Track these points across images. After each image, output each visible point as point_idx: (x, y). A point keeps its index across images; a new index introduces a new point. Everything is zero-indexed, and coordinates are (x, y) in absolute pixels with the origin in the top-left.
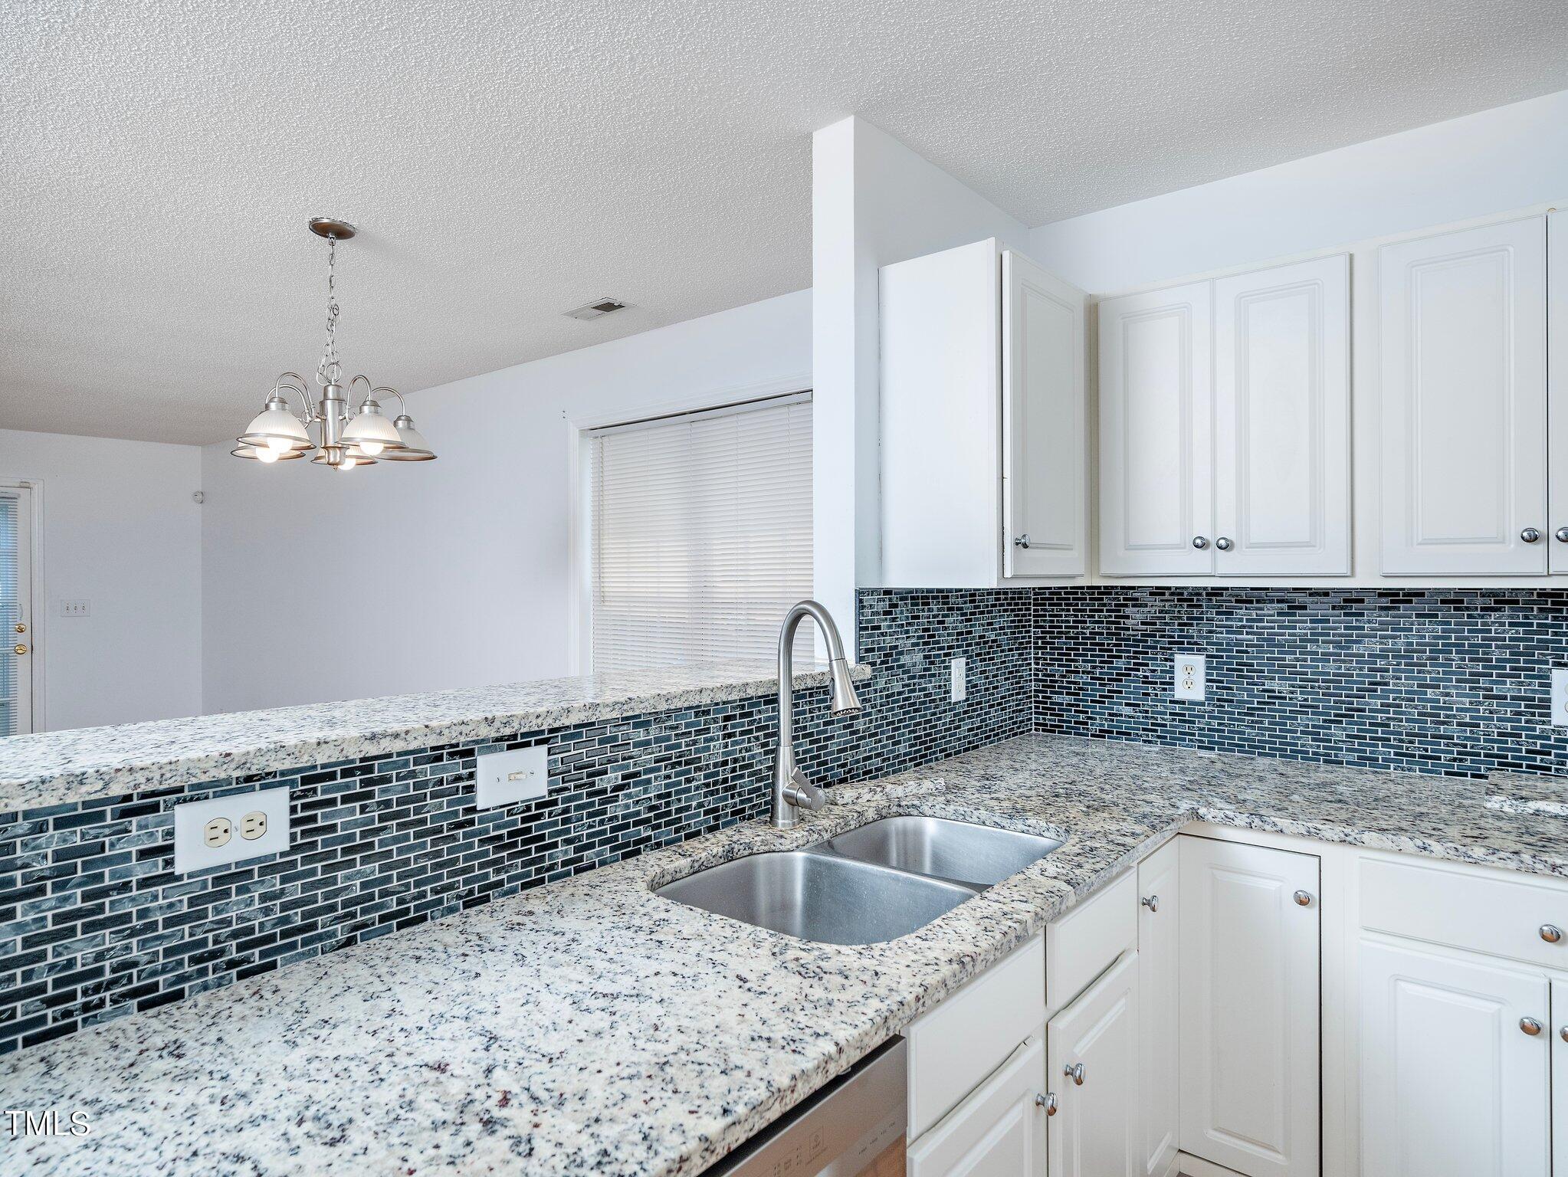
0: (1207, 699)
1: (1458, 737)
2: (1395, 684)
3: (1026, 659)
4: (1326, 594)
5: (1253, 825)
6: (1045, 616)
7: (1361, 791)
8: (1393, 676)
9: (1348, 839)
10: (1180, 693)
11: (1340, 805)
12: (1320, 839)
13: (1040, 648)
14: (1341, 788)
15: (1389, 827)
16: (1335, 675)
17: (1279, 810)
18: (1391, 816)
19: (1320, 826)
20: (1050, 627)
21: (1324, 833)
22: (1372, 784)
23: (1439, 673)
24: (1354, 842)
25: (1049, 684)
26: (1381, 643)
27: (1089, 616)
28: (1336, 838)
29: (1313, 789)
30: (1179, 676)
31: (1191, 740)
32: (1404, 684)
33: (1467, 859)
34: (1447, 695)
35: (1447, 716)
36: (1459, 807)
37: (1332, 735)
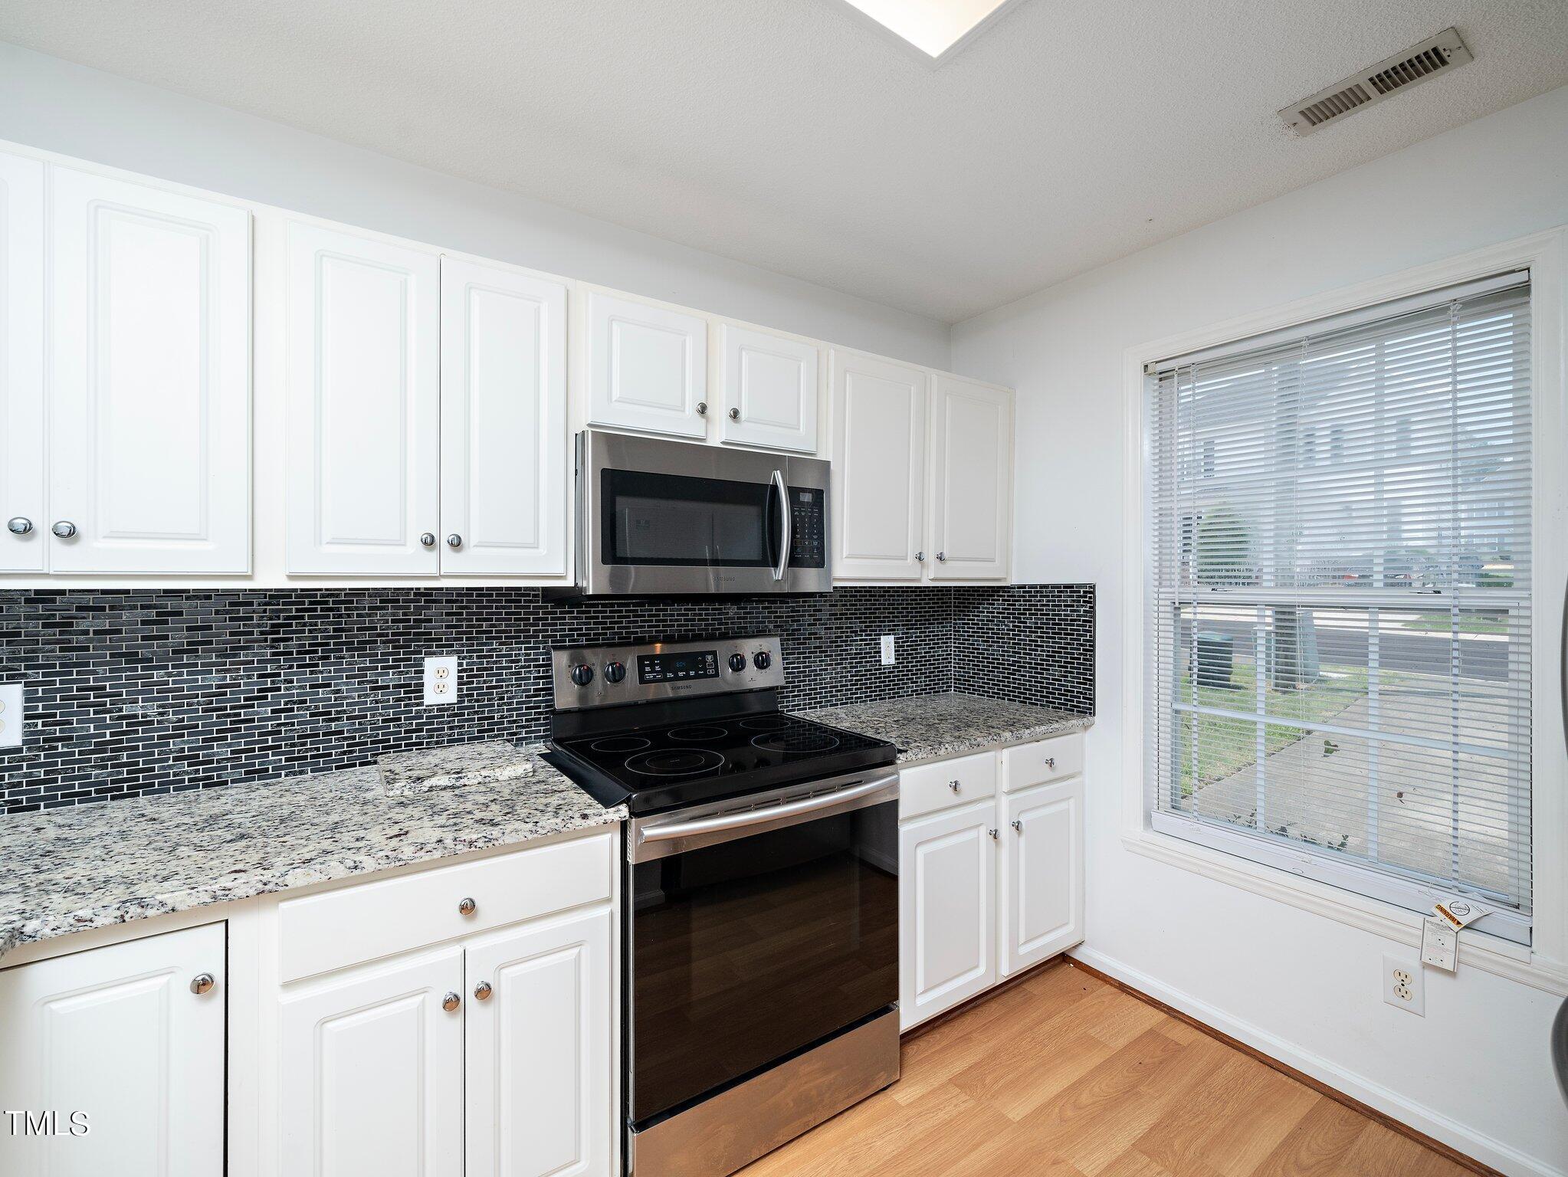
1: (348, 731)
2: (287, 689)
4: (209, 597)
5: (127, 917)
7: (261, 814)
8: (285, 680)
9: (267, 888)
11: (244, 843)
12: (231, 900)
14: (237, 819)
15: (313, 855)
16: (219, 687)
17: (165, 879)
18: (308, 839)
19: (229, 885)
21: (235, 892)
22: (269, 801)
23: (330, 672)
24: (275, 888)
26: (272, 647)
28: (252, 892)
29: (201, 830)
32: (296, 687)
33: (398, 864)
34: (338, 692)
35: (338, 712)
36: (365, 804)
37: (214, 754)
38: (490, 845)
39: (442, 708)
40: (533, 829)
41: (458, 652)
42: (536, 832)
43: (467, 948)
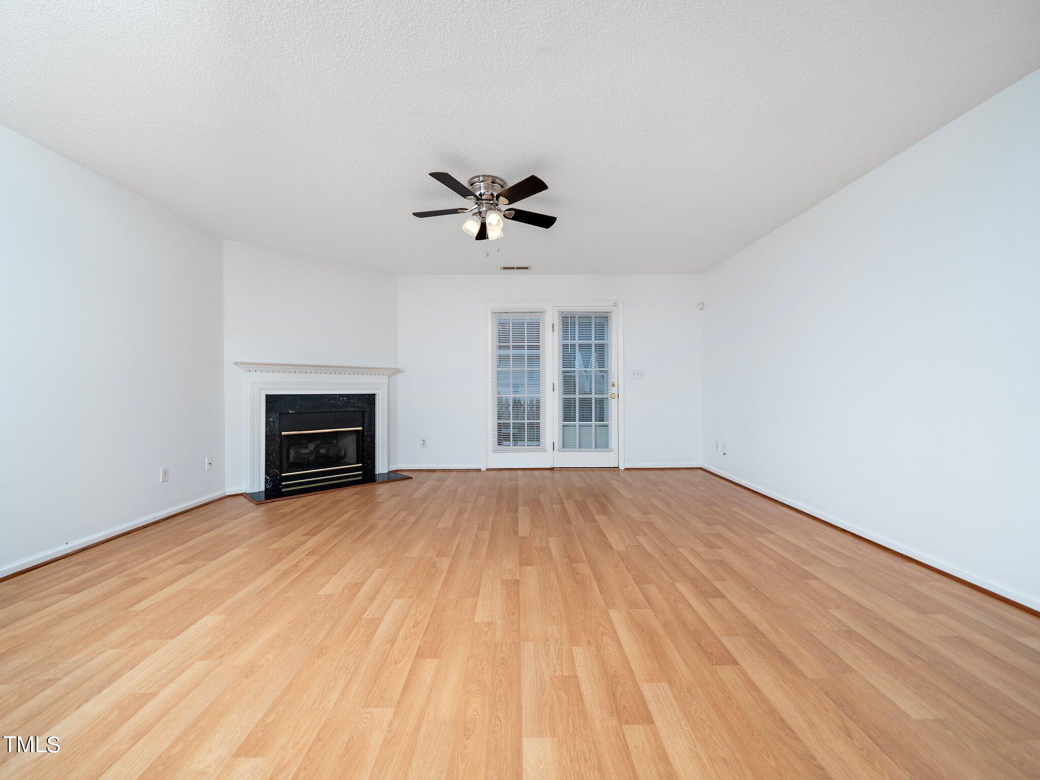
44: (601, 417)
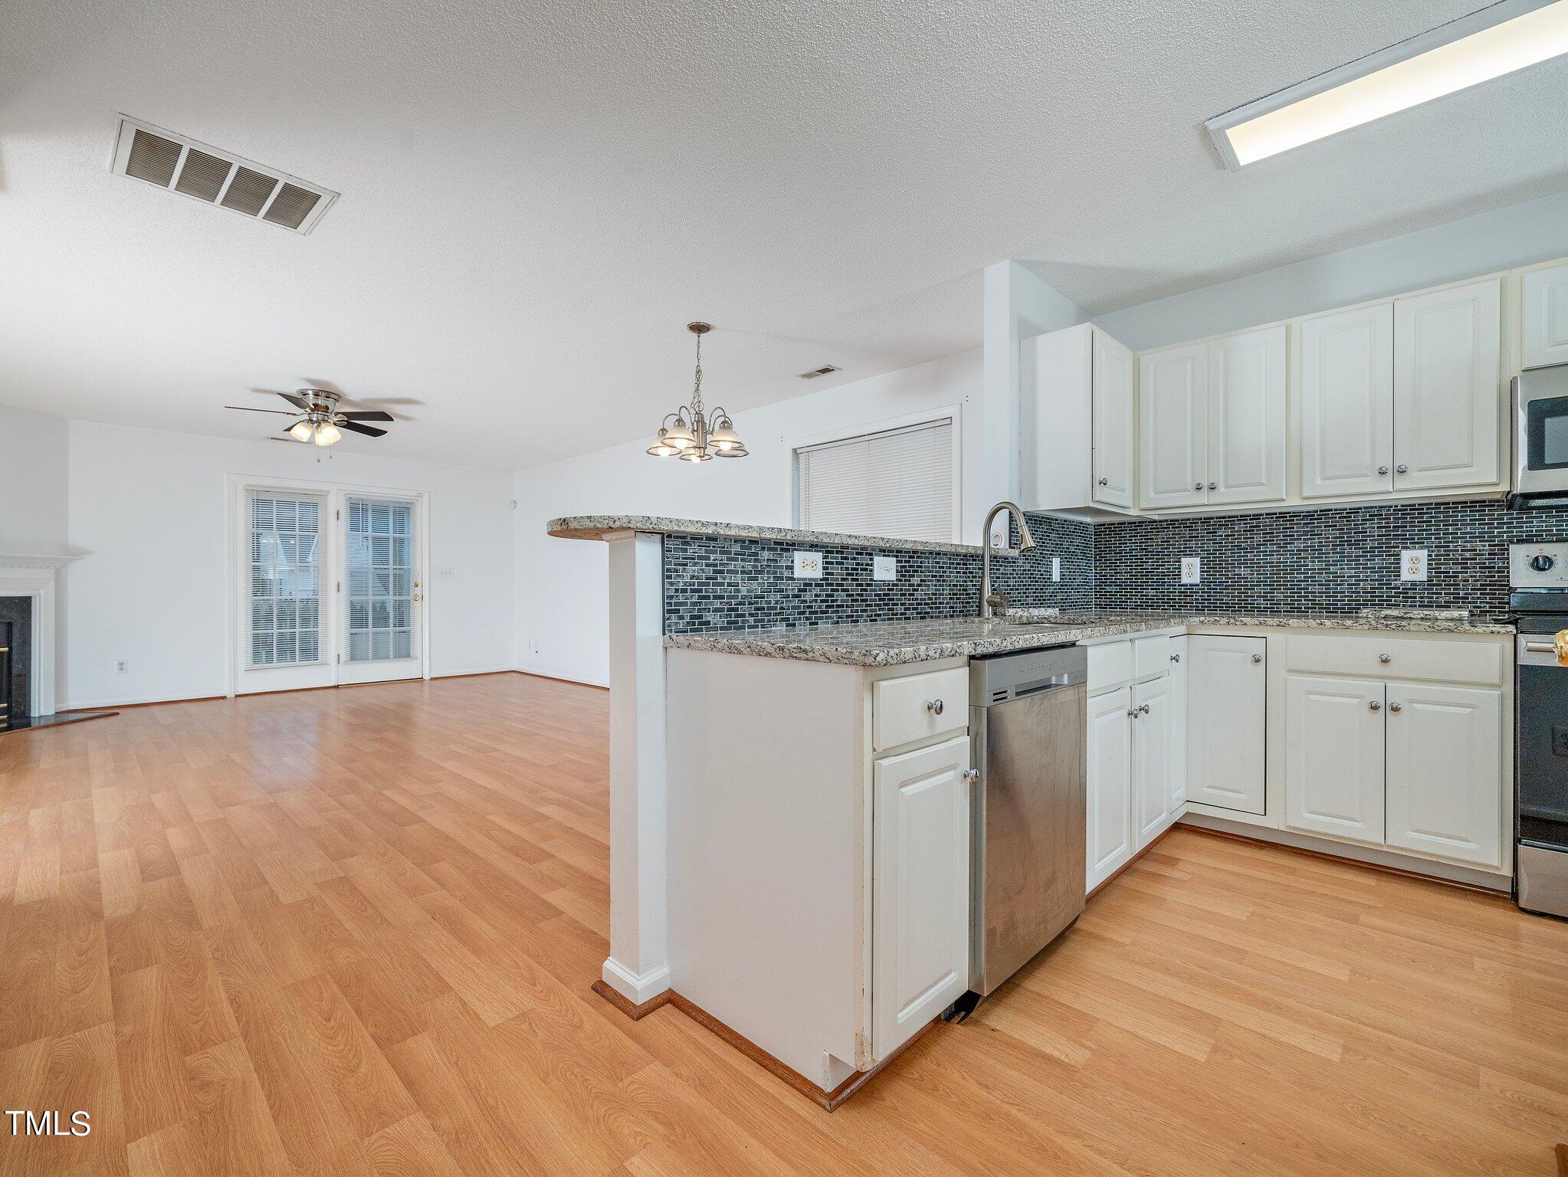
0: (1201, 582)
1: (1348, 592)
2: (1312, 566)
3: (1089, 567)
5: (1230, 623)
6: (1101, 541)
8: (1311, 561)
9: (1281, 624)
10: (1185, 580)
12: (1266, 625)
13: (1098, 560)
16: (1277, 563)
19: (1266, 620)
20: (1104, 548)
21: (1268, 622)
23: (1337, 557)
24: (1284, 625)
25: (1102, 581)
26: (1304, 543)
27: (1129, 540)
30: (1184, 571)
31: (1191, 606)
32: (1317, 565)
34: (1342, 569)
35: (1341, 581)
37: (1275, 597)
38: (1400, 629)
39: (1414, 584)
40: (1431, 626)
41: (1428, 547)
42: (1433, 628)
43: (1388, 685)
44: (401, 622)
